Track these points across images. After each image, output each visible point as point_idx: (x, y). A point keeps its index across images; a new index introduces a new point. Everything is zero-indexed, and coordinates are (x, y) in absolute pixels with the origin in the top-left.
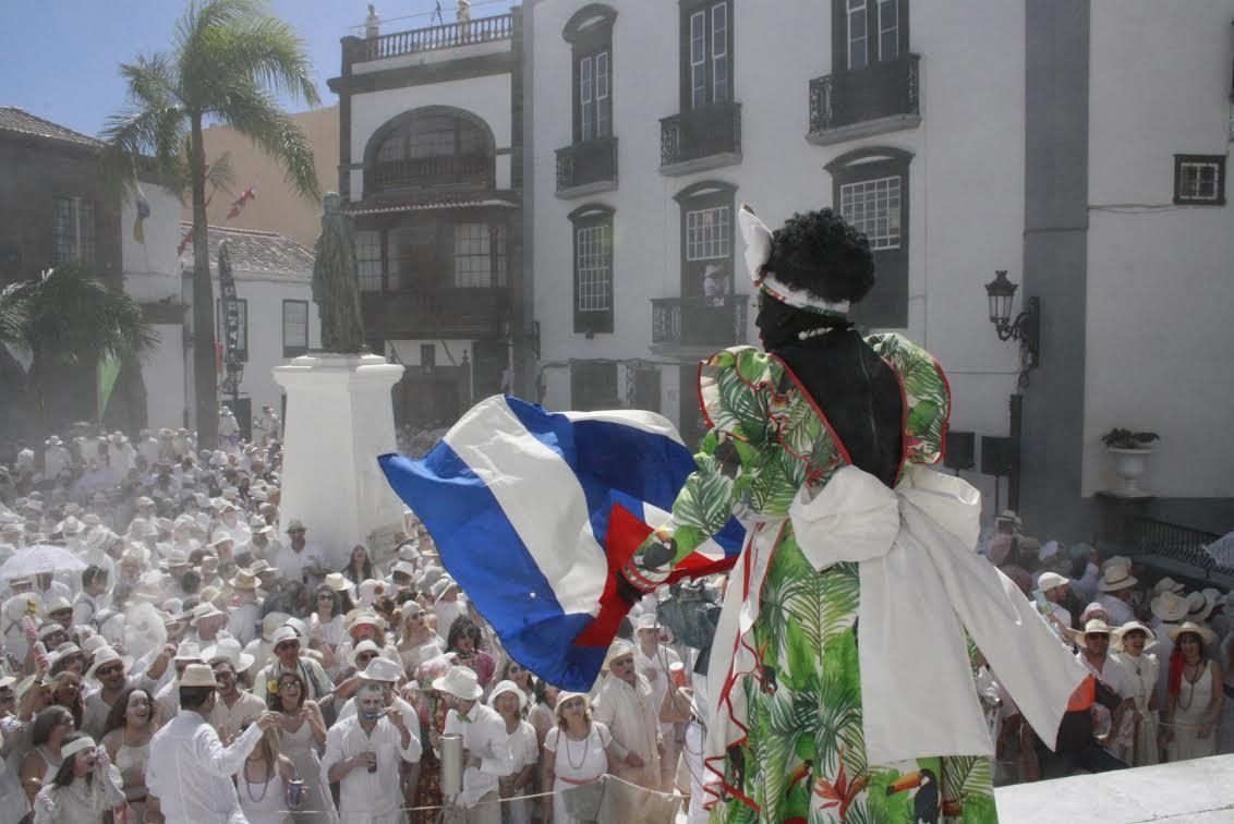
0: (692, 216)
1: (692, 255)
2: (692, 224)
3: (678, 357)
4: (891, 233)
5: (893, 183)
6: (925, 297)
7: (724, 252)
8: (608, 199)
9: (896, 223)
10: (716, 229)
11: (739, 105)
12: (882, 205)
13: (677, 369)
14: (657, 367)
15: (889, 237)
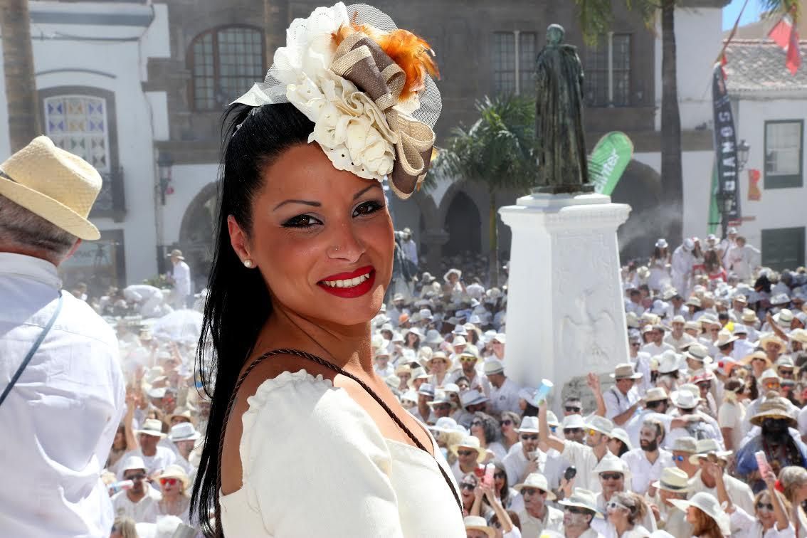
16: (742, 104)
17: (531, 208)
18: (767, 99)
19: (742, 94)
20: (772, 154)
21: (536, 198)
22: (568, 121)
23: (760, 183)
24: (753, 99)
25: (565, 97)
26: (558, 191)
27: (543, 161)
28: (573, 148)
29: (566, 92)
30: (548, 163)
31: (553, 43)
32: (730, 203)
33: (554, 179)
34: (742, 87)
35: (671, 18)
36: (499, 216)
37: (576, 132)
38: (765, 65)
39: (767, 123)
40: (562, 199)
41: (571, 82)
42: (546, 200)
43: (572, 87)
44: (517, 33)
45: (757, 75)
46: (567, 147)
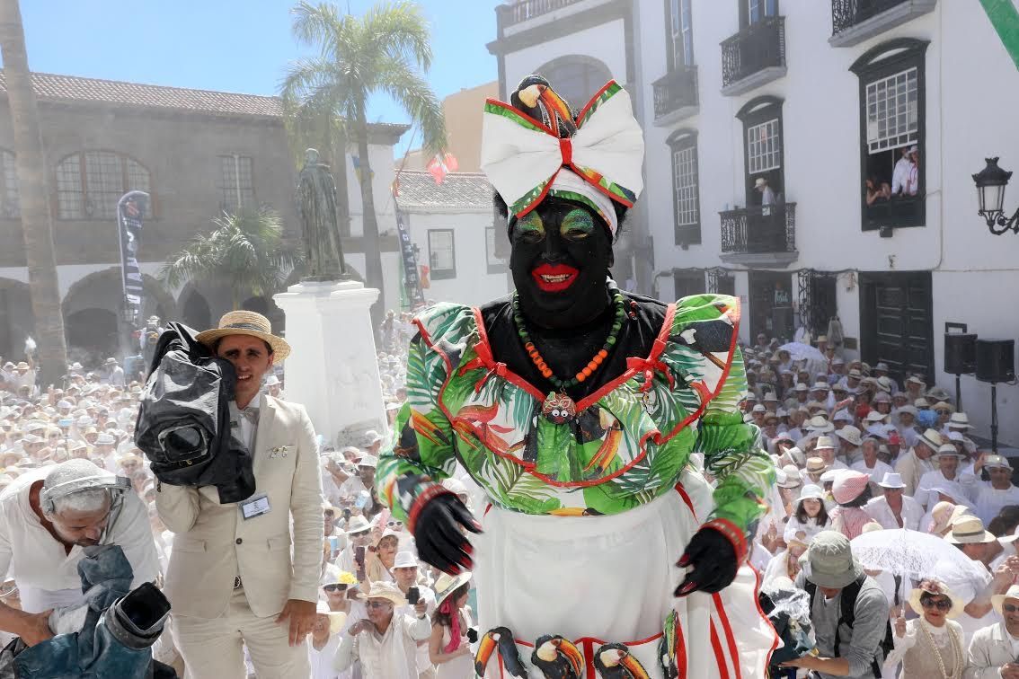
0: (752, 131)
1: (753, 169)
2: (752, 140)
3: (745, 265)
4: (910, 129)
5: (911, 76)
6: (940, 192)
7: (776, 165)
8: (691, 123)
9: (914, 118)
10: (770, 141)
11: (783, 18)
12: (902, 99)
13: (746, 274)
14: (730, 274)
15: (908, 132)
16: (411, 216)
17: (303, 294)
18: (428, 213)
19: (411, 209)
20: (435, 254)
21: (305, 286)
22: (327, 223)
23: (428, 276)
24: (418, 213)
25: (324, 205)
26: (323, 280)
27: (310, 257)
28: (333, 245)
29: (325, 202)
30: (314, 257)
31: (311, 163)
32: (414, 290)
33: (319, 269)
34: (411, 204)
35: (366, 150)
36: (274, 301)
37: (334, 233)
38: (423, 189)
39: (430, 231)
40: (327, 286)
41: (328, 193)
42: (315, 287)
43: (329, 199)
44: (236, 157)
45: (419, 196)
46: (329, 244)
